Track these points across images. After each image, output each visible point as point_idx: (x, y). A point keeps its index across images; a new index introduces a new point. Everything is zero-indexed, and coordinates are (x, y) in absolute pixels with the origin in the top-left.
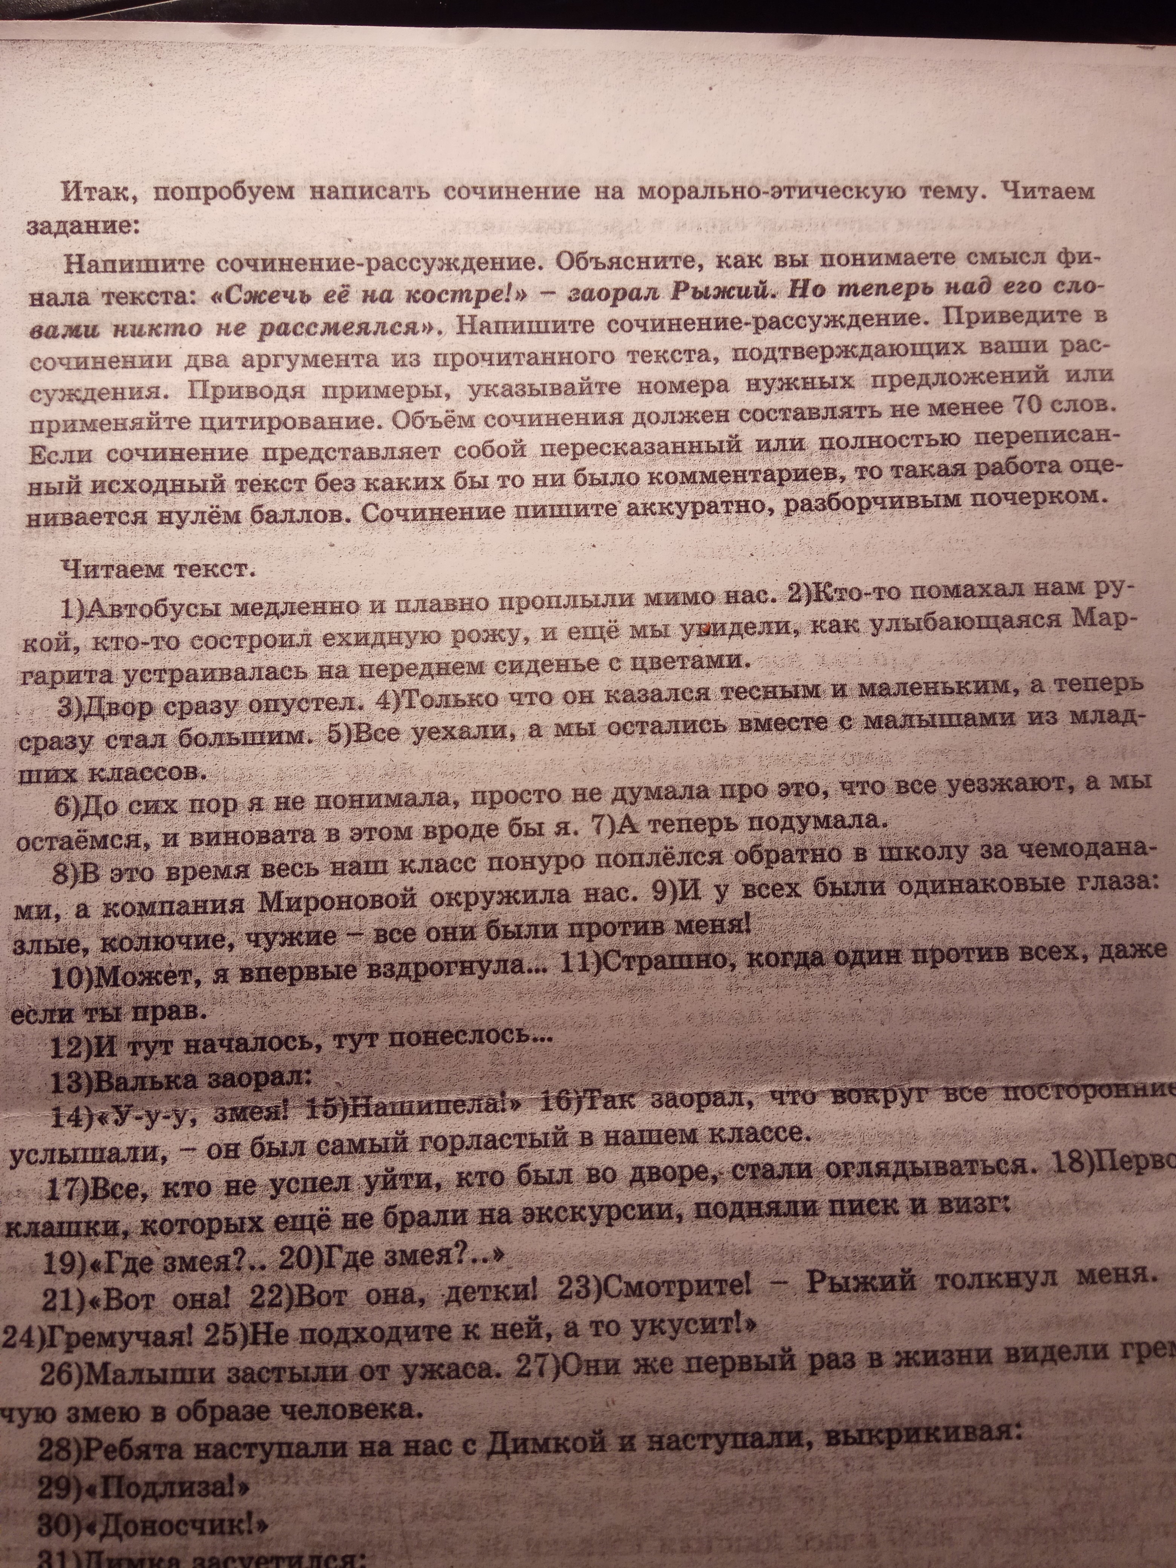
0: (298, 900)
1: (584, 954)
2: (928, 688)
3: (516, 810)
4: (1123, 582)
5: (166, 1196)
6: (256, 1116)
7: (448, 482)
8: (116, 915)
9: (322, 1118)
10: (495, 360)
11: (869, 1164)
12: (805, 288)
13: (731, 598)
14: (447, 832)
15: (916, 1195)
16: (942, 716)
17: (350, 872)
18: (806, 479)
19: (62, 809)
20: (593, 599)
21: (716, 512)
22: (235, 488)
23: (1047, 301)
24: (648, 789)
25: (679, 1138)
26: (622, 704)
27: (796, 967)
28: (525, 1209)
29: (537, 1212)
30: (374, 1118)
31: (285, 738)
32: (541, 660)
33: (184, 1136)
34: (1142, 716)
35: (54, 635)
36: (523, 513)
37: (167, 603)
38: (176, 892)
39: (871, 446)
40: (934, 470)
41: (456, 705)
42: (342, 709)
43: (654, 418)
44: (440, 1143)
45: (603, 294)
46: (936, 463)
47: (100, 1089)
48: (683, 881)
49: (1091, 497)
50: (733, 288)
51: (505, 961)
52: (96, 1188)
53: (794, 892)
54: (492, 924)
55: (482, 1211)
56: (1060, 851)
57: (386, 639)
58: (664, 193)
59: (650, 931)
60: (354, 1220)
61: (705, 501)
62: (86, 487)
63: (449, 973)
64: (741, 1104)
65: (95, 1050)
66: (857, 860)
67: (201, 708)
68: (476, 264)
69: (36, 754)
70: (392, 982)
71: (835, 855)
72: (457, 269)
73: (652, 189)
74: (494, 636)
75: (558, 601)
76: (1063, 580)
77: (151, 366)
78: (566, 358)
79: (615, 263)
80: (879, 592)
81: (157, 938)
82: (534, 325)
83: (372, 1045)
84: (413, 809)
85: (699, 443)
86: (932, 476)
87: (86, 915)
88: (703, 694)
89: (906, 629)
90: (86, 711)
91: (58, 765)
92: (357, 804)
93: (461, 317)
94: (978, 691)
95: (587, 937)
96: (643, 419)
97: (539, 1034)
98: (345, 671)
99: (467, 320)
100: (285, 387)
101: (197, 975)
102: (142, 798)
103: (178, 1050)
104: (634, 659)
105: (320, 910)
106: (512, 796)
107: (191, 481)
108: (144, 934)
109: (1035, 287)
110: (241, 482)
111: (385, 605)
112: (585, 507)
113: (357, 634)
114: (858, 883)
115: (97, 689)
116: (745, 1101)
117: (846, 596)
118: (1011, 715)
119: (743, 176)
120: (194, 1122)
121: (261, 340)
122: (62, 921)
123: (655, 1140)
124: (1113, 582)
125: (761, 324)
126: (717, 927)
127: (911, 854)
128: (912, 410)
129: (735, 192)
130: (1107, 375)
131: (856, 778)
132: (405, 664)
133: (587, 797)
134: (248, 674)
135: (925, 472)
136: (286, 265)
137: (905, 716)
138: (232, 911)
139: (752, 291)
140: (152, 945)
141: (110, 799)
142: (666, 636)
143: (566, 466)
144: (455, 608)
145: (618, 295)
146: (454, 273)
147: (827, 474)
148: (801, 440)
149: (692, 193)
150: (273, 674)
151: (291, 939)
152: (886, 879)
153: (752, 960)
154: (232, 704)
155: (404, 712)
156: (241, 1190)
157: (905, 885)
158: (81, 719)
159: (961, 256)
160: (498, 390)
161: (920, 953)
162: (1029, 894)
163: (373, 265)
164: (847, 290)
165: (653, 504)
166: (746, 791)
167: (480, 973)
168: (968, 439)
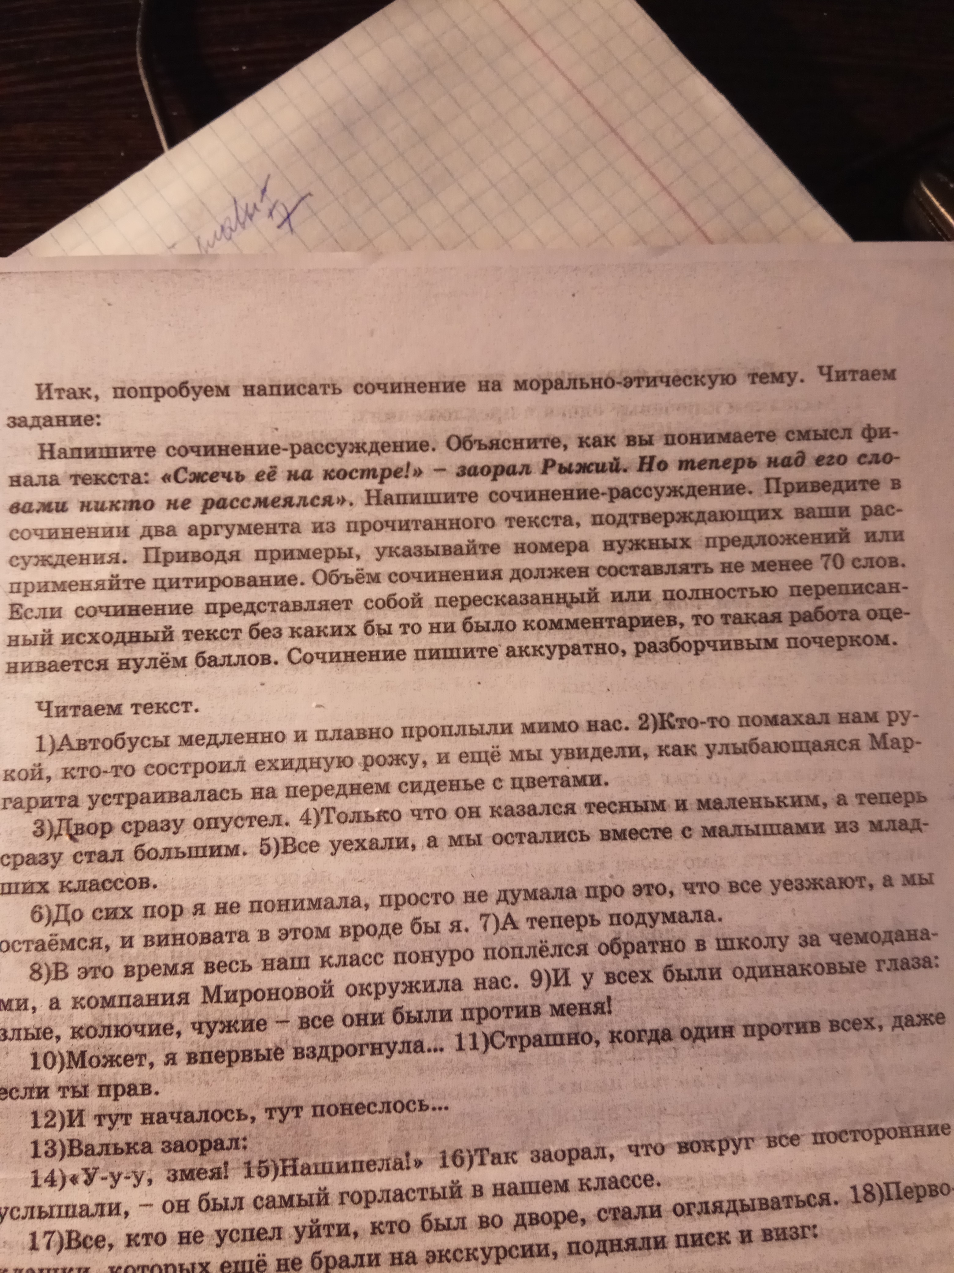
0: (235, 993)
1: (474, 1035)
2: (753, 802)
3: (417, 911)
4: (909, 712)
5: (129, 1245)
6: (203, 1176)
7: (359, 630)
8: (83, 1008)
9: (257, 1177)
10: (397, 526)
11: (706, 1203)
12: (651, 464)
13: (592, 726)
14: (359, 931)
15: (744, 1228)
16: (764, 826)
17: (278, 967)
18: (652, 626)
19: (37, 916)
20: (479, 728)
21: (579, 653)
22: (183, 637)
23: (853, 472)
24: (526, 891)
25: (554, 1188)
26: (504, 818)
27: (649, 1042)
28: (428, 1252)
29: (438, 1254)
30: (300, 1177)
31: (223, 851)
32: (437, 780)
33: (143, 1193)
34: (926, 824)
35: (29, 766)
36: (420, 655)
37: (125, 736)
38: (132, 987)
39: (705, 598)
40: (756, 618)
41: (366, 821)
42: (271, 825)
43: (527, 574)
44: (356, 1198)
45: (485, 471)
46: (758, 612)
47: (71, 1154)
48: (556, 971)
49: (884, 640)
50: (592, 464)
51: (409, 1043)
52: (70, 1240)
53: (647, 979)
54: (397, 1010)
55: (393, 1254)
56: (862, 939)
57: (308, 764)
58: (535, 385)
59: (529, 1014)
60: (286, 1264)
61: (570, 644)
62: (57, 639)
63: (362, 1054)
64: (604, 1157)
65: (67, 1122)
66: (699, 950)
67: (153, 827)
68: (378, 448)
69: (14, 869)
70: (313, 1062)
71: (680, 946)
72: (365, 451)
73: (525, 382)
74: (397, 760)
75: (450, 731)
76: (861, 711)
77: (111, 536)
78: (456, 524)
79: (494, 445)
80: (713, 721)
81: (117, 1027)
82: (429, 497)
83: (297, 1116)
84: (331, 911)
85: (565, 595)
86: (755, 622)
87: (58, 1007)
88: (570, 809)
89: (735, 753)
90: (56, 831)
91: (34, 879)
92: (284, 908)
93: (368, 491)
94: (794, 805)
95: (476, 1020)
96: (519, 575)
97: (437, 1104)
98: (273, 792)
99: (373, 493)
100: (223, 552)
101: (150, 1059)
102: (103, 907)
103: (136, 1120)
104: (513, 779)
105: (253, 1001)
106: (413, 899)
107: (146, 633)
108: (106, 1023)
109: (842, 460)
110: (187, 632)
111: (307, 734)
112: (472, 650)
113: (284, 760)
114: (699, 970)
115: (66, 812)
116: (607, 1154)
117: (685, 725)
118: (821, 824)
119: (600, 370)
120: (150, 1181)
121: (204, 513)
122: (37, 1012)
123: (534, 1190)
124: (902, 712)
125: (616, 494)
126: (584, 1009)
127: (742, 944)
128: (738, 567)
129: (594, 383)
130: (899, 536)
131: (696, 879)
132: (324, 785)
133: (476, 898)
134: (193, 796)
135: (749, 619)
136: (223, 450)
137: (735, 826)
138: (179, 1003)
139: (608, 466)
140: (113, 1033)
141: (77, 907)
142: (540, 759)
143: (455, 616)
144: (365, 737)
145: (498, 471)
146: (363, 455)
147: (669, 621)
148: (647, 592)
149: (558, 384)
150: (214, 796)
151: (229, 1026)
152: (722, 966)
153: (613, 1037)
154: (179, 823)
155: (322, 827)
156: (191, 1240)
157: (738, 971)
158: (52, 839)
159: (781, 434)
160: (400, 551)
161: (749, 1029)
162: (838, 976)
163: (295, 450)
164: (686, 464)
165: (527, 647)
166: (607, 892)
167: (388, 1053)
168: (784, 591)
